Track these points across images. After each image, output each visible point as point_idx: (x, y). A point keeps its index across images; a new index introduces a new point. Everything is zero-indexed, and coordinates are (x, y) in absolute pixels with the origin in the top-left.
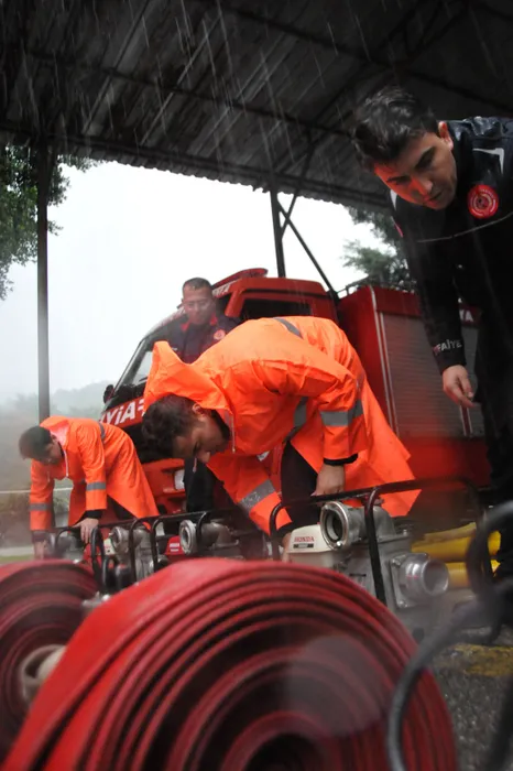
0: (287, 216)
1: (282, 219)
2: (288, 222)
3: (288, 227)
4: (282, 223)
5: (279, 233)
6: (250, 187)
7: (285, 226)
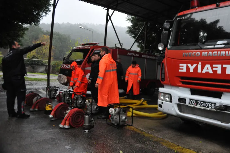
0: (110, 17)
1: (109, 18)
2: (110, 19)
3: (110, 20)
4: (108, 19)
5: (107, 21)
6: (103, 7)
7: (109, 20)
